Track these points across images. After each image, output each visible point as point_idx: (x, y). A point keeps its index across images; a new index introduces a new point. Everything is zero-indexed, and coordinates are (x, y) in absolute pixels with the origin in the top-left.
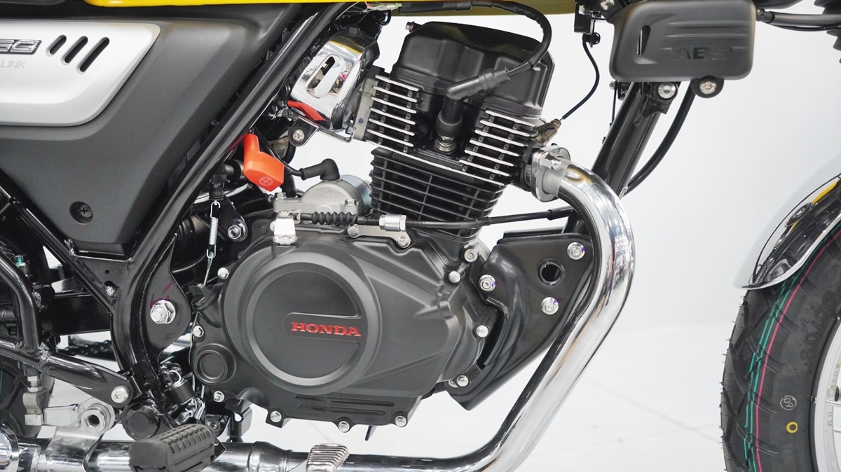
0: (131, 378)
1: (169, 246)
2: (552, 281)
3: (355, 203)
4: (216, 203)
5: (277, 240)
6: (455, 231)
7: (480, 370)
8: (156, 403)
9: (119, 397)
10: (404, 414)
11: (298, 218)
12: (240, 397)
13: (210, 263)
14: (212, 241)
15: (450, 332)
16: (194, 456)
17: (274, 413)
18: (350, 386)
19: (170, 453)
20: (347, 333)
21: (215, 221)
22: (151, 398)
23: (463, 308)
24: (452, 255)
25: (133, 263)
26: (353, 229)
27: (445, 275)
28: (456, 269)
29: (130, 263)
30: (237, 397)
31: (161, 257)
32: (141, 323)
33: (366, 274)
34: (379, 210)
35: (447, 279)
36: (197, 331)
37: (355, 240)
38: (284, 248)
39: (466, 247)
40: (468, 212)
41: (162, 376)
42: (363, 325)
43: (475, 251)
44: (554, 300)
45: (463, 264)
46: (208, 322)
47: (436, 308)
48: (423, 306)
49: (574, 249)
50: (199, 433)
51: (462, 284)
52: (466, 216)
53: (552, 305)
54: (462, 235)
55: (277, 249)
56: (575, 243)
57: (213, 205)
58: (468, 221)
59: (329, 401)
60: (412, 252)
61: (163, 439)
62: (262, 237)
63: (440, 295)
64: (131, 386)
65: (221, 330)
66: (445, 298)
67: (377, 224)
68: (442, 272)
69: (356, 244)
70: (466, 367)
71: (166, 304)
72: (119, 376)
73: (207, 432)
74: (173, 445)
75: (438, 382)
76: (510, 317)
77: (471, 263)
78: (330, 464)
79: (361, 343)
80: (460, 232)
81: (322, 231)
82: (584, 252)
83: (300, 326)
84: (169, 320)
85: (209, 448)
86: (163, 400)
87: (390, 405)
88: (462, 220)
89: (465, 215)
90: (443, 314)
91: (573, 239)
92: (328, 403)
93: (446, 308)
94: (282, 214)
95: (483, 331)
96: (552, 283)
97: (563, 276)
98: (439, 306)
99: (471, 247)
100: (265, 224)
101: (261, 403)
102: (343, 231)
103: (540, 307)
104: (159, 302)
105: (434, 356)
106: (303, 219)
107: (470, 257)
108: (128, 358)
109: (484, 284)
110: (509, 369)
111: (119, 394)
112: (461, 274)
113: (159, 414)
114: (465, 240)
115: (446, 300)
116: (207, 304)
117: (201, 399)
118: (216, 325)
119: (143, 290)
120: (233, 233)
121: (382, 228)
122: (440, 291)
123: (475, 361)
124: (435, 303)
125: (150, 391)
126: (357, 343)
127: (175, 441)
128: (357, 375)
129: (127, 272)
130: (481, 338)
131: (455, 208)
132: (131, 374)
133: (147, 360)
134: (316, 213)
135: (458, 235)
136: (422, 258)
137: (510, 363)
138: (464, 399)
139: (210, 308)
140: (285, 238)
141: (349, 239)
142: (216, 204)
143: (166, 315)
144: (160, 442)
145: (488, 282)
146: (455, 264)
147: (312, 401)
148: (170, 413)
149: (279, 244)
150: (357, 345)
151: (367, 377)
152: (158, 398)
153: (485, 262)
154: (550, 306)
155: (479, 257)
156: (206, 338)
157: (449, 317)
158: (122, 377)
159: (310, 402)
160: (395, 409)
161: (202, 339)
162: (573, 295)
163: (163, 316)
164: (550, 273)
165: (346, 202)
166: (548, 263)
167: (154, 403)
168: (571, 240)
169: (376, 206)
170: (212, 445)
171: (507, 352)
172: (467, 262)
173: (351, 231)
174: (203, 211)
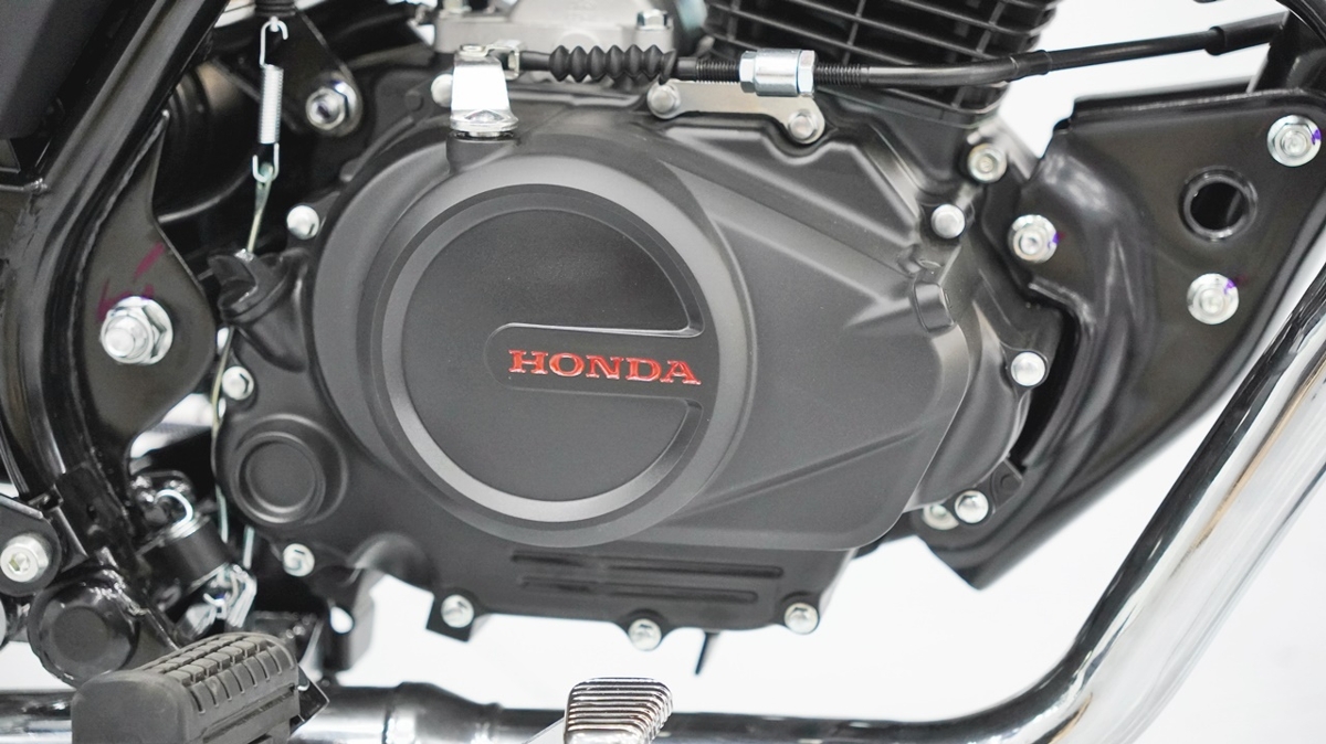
0: (55, 515)
1: (146, 147)
2: (1219, 227)
3: (665, 23)
4: (275, 24)
5: (461, 123)
6: (946, 93)
7: (1018, 476)
8: (125, 581)
9: (22, 567)
10: (811, 597)
11: (514, 63)
12: (357, 558)
13: (263, 193)
14: (269, 133)
15: (944, 371)
16: (248, 717)
17: (452, 602)
18: (671, 523)
19: (189, 709)
20: (662, 376)
21: (273, 78)
22: (109, 567)
23: (975, 305)
24: (937, 163)
25: (46, 193)
26: (665, 94)
27: (921, 215)
28: (950, 198)
29: (37, 194)
30: (348, 561)
31: (126, 178)
32: (72, 361)
33: (713, 216)
34: (731, 39)
35: (927, 227)
36: (234, 381)
37: (670, 123)
38: (482, 146)
39: (972, 139)
40: (985, 40)
41: (137, 510)
42: (705, 354)
43: (999, 152)
44: (1224, 281)
45: (966, 187)
46: (267, 354)
47: (905, 303)
48: (866, 301)
49: (1290, 134)
50: (260, 655)
51: (966, 241)
52: (979, 52)
53: (1220, 297)
54: (964, 104)
55: (461, 149)
56: (1291, 119)
57: (268, 29)
58: (982, 62)
59: (602, 566)
60: (830, 154)
61: (165, 672)
62: (409, 120)
63: (914, 269)
64: (55, 535)
65: (303, 378)
66: (927, 278)
67: (734, 77)
68: (915, 210)
69: (675, 134)
70: (984, 466)
71: (144, 309)
72: (20, 506)
73: (280, 653)
74: (195, 686)
75: (906, 509)
76: (1096, 333)
77: (986, 185)
78: (630, 728)
79: (701, 403)
80: (960, 96)
81: (578, 102)
82: (1318, 143)
83: (534, 358)
84: (154, 353)
85: (287, 695)
86: (142, 573)
87: (771, 574)
88: (964, 60)
89: (974, 46)
90: (927, 318)
91: (1282, 106)
92: (601, 572)
93: (935, 305)
94: (469, 53)
95: (1030, 368)
96: (1221, 234)
97: (1254, 213)
98: (914, 299)
99: (985, 140)
100: (413, 84)
101: (417, 574)
102: (633, 99)
103: (1182, 304)
104: (124, 303)
105: (895, 439)
106: (526, 66)
107: (983, 167)
108: (40, 462)
109: (1025, 243)
110: (1094, 476)
111: (22, 556)
112: (967, 213)
113: (137, 611)
114: (971, 119)
115: (932, 281)
116: (262, 308)
117: (244, 569)
118: (288, 364)
119: (76, 269)
120: (323, 112)
121: (749, 87)
122: (912, 259)
123: (1006, 454)
124: (900, 291)
125: (106, 551)
126: (691, 404)
127: (200, 678)
128: (688, 491)
129: (30, 220)
130: (1022, 389)
131: (945, 28)
132: (53, 503)
133: (92, 464)
134: (563, 49)
135: (955, 106)
136: (857, 170)
137: (1096, 458)
138: (968, 559)
139: (272, 318)
140: (485, 119)
141: (653, 120)
142: (274, 29)
143: (146, 340)
144: (162, 679)
145: (1034, 237)
146: (945, 188)
147: (559, 568)
148: (162, 607)
149: (467, 136)
150: (689, 409)
151: (712, 496)
152: (127, 566)
153: (1027, 182)
154: (1214, 299)
155: (1010, 167)
156: (261, 398)
157: (942, 329)
158: (32, 511)
159: (550, 572)
160: (787, 585)
161: (249, 403)
162: (1279, 267)
163: (140, 342)
164: (1214, 207)
165: (641, 20)
166: (1207, 178)
167: (120, 579)
168: (1278, 109)
169: (723, 30)
170: (292, 688)
171: (1086, 431)
172: (974, 182)
173: (658, 99)
174: (239, 50)
